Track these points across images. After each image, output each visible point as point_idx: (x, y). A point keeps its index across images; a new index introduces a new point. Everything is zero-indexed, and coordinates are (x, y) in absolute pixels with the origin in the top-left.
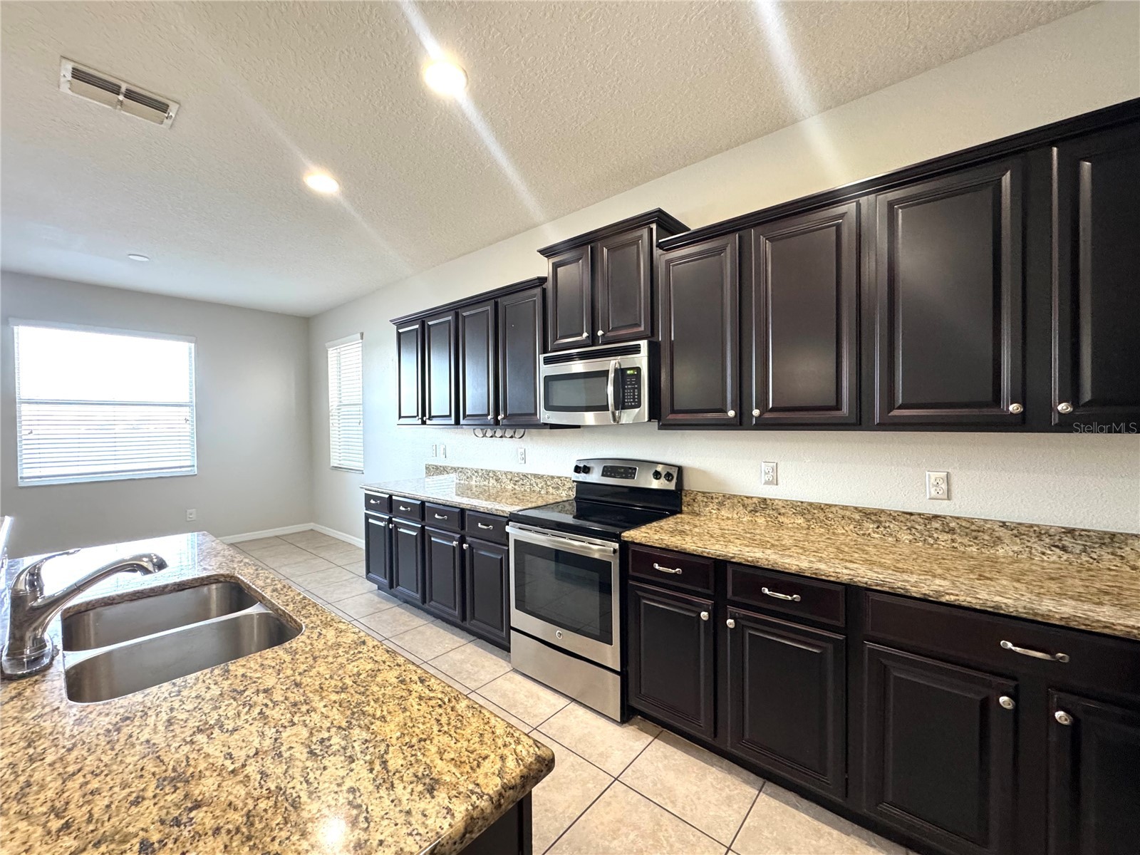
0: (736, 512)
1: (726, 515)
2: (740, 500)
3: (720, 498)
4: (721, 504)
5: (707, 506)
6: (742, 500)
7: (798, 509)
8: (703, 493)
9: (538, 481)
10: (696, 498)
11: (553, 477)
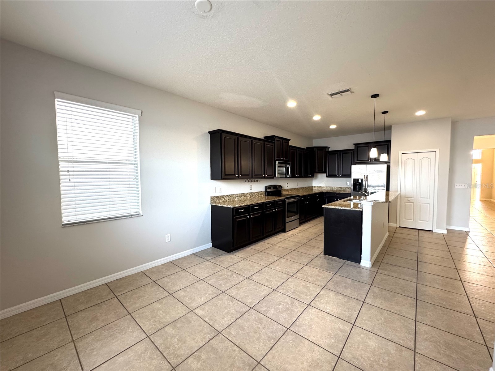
9: (257, 193)
11: (260, 192)
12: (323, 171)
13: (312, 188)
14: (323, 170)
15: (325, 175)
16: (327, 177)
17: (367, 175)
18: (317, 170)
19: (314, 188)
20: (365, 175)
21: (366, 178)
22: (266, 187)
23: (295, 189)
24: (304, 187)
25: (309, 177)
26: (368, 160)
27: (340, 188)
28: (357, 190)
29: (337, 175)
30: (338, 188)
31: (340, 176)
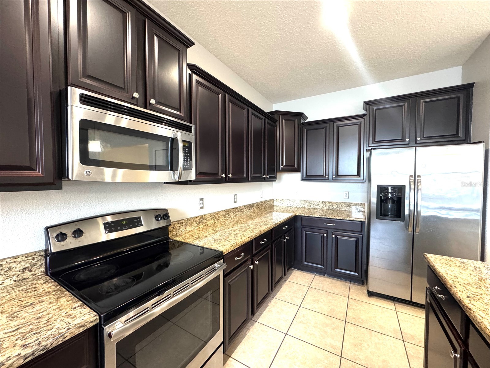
0: (192, 226)
1: (189, 230)
2: (194, 220)
3: (186, 222)
4: (186, 225)
5: (180, 229)
6: (195, 219)
7: (212, 216)
8: (178, 221)
10: (174, 226)
12: (296, 166)
13: (272, 203)
14: (294, 166)
15: (298, 175)
16: (303, 179)
17: (419, 176)
18: (282, 165)
19: (275, 203)
20: (411, 176)
21: (415, 181)
22: (47, 229)
23: (227, 212)
24: (253, 204)
25: (265, 180)
26: (403, 139)
27: (329, 205)
28: (388, 216)
29: (327, 176)
30: (326, 203)
31: (334, 179)
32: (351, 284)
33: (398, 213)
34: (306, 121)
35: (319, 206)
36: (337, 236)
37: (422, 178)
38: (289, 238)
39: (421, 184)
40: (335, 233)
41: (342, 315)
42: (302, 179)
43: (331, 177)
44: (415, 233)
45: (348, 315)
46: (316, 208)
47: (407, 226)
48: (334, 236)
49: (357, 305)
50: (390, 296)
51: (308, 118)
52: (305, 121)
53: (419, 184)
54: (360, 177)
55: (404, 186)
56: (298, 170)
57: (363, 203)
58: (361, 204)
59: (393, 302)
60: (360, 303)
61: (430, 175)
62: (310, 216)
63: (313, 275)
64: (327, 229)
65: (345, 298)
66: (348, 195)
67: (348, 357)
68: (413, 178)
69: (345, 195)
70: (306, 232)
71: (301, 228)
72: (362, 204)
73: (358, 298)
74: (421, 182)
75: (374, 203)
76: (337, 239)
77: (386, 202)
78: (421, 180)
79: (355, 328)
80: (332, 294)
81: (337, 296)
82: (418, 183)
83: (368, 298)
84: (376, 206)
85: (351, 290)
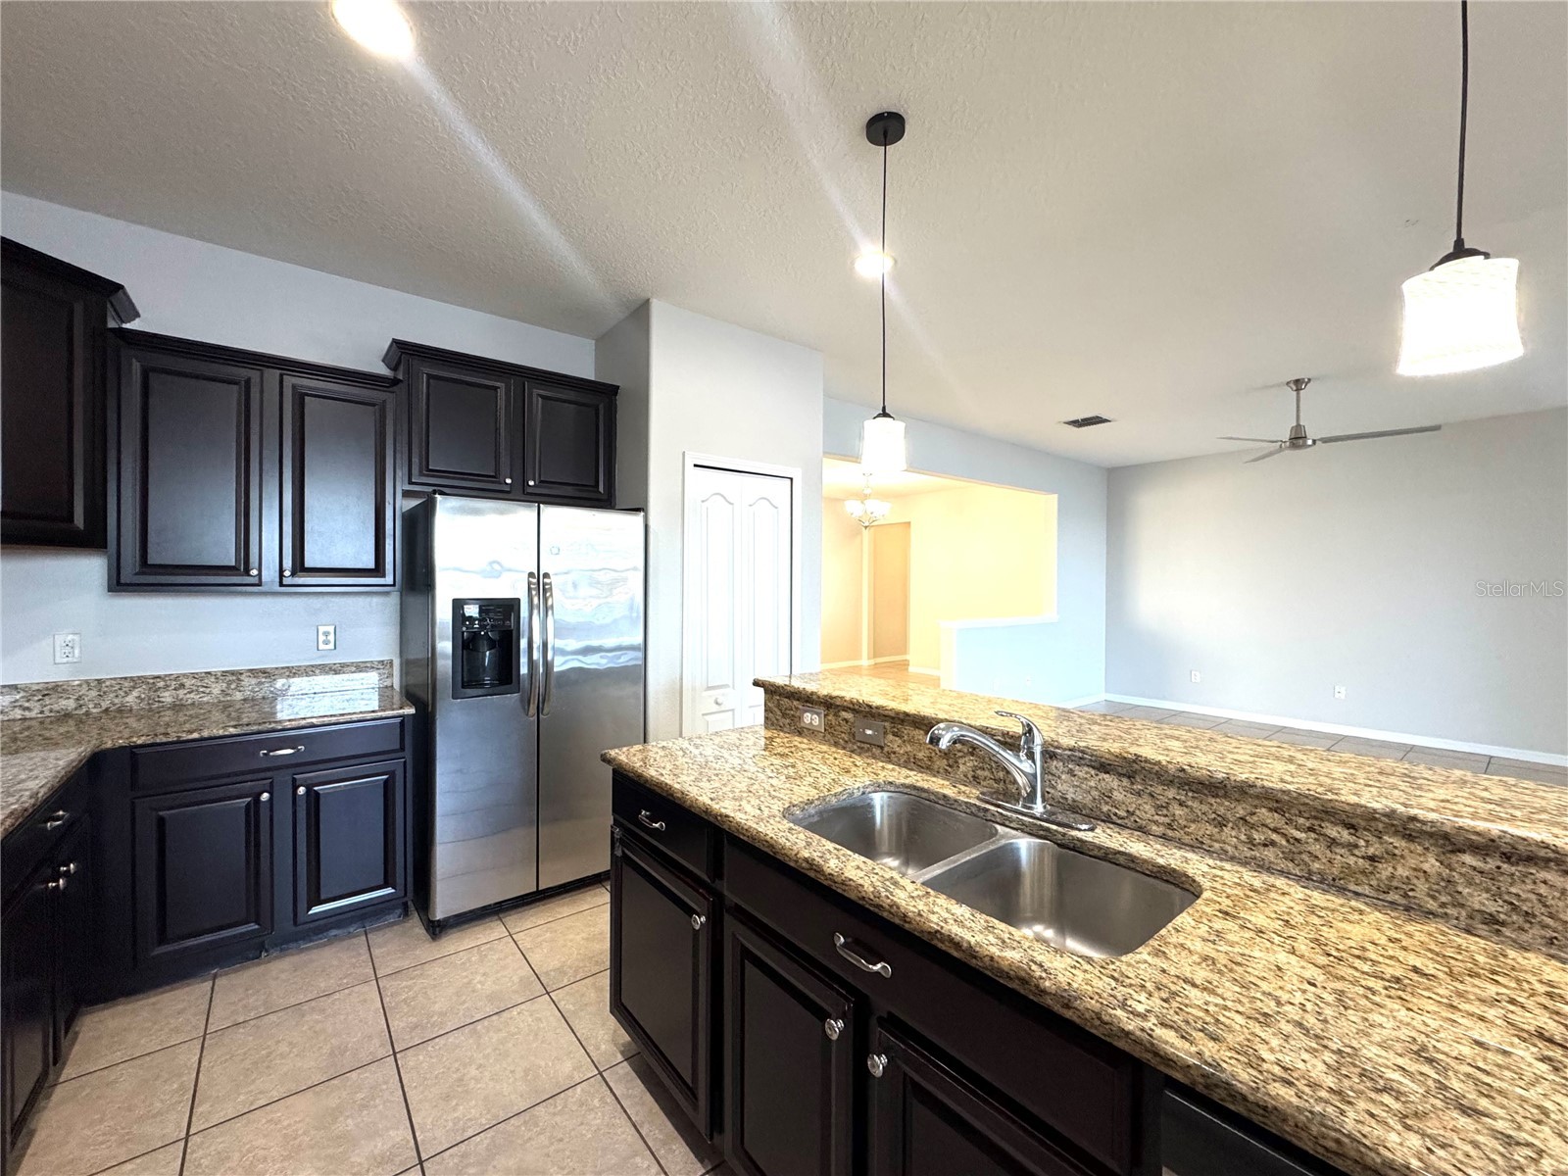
12: (80, 522)
14: (71, 518)
15: (91, 568)
17: (546, 575)
20: (531, 575)
21: (540, 584)
26: (496, 477)
27: (254, 681)
28: (481, 685)
29: (254, 572)
30: (242, 677)
31: (285, 582)
32: (369, 936)
33: (506, 674)
34: (124, 326)
35: (208, 691)
36: (316, 788)
37: (554, 580)
38: (76, 867)
39: (551, 595)
40: (306, 779)
41: (376, 1041)
42: (118, 583)
43: (270, 573)
44: (541, 716)
45: (396, 1031)
46: (190, 701)
47: (526, 702)
48: (302, 790)
49: (410, 983)
50: (490, 905)
51: (137, 315)
52: (123, 322)
53: (548, 594)
54: (384, 576)
55: (518, 600)
56: (90, 540)
57: (386, 658)
58: (379, 662)
59: (496, 917)
60: (418, 972)
61: (566, 573)
62: (185, 737)
63: (206, 981)
64: (269, 774)
65: (365, 988)
66: (331, 638)
67: (441, 1143)
68: (535, 581)
69: (322, 638)
70: (161, 813)
71: (133, 803)
72: (383, 661)
73: (406, 964)
74: (551, 589)
75: (445, 656)
76: (313, 798)
77: (476, 649)
78: (550, 584)
79: (430, 1049)
80: (313, 1003)
81: (336, 996)
82: (544, 589)
83: (434, 944)
84: (450, 662)
85: (376, 952)
